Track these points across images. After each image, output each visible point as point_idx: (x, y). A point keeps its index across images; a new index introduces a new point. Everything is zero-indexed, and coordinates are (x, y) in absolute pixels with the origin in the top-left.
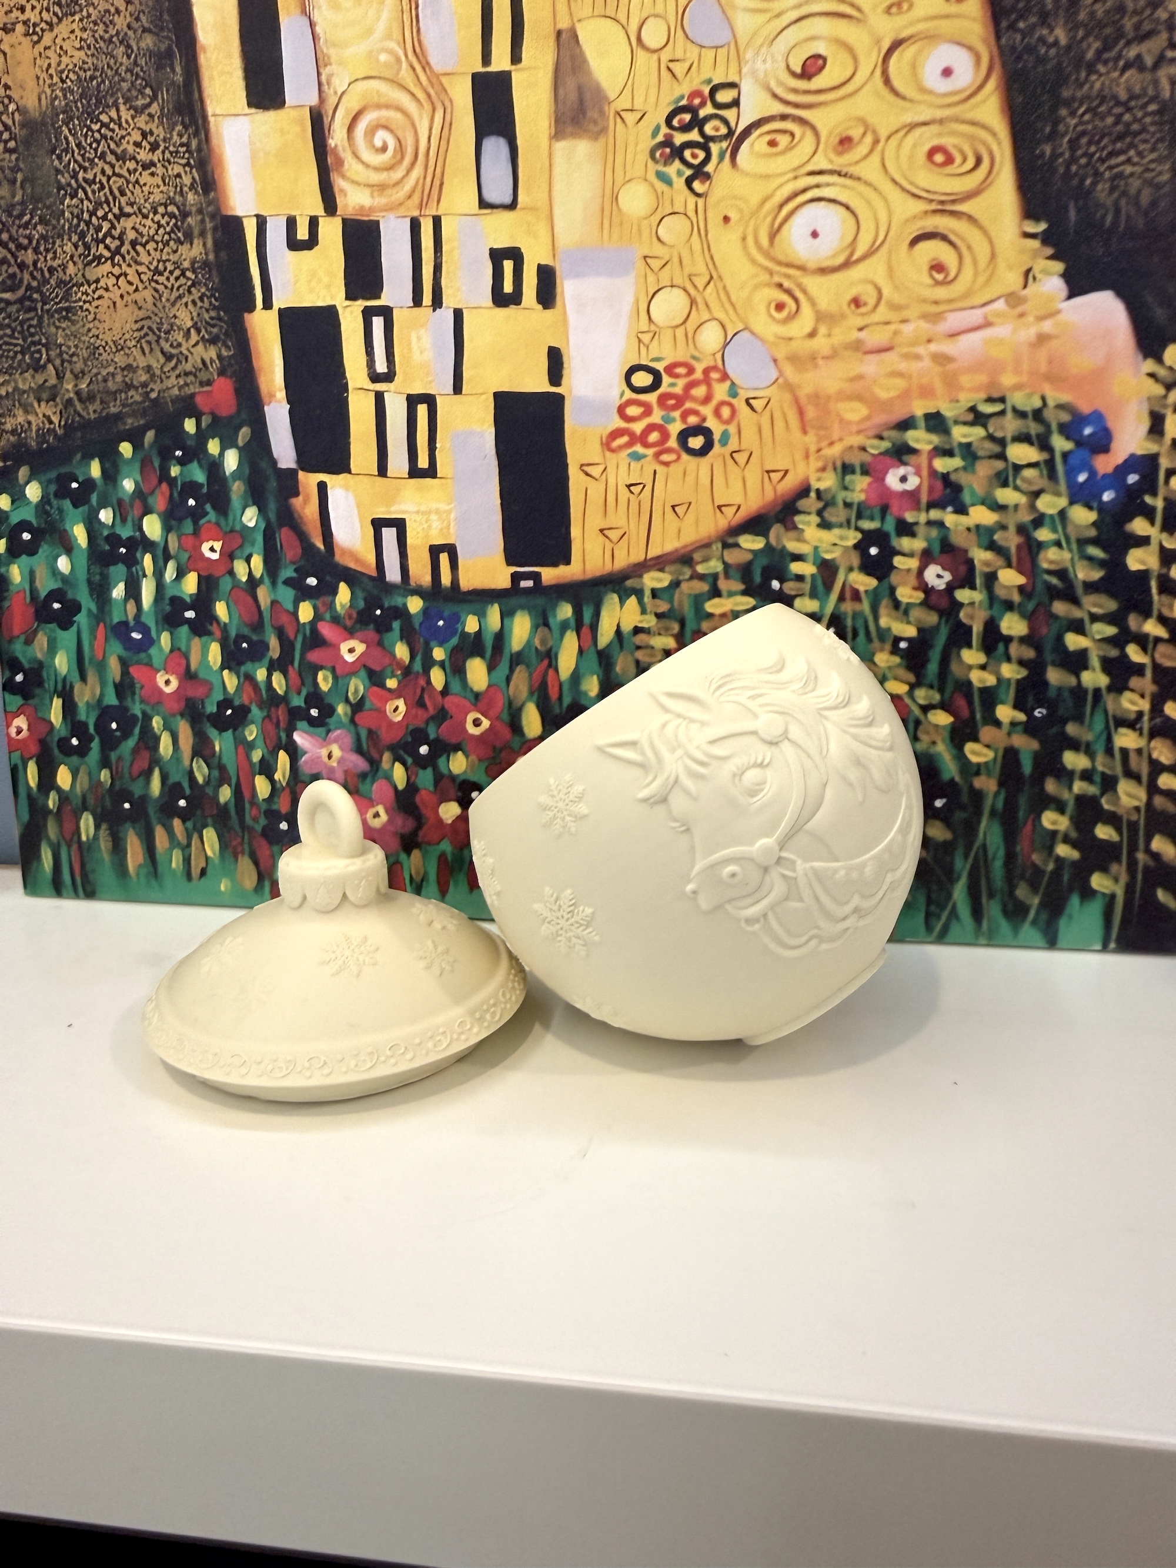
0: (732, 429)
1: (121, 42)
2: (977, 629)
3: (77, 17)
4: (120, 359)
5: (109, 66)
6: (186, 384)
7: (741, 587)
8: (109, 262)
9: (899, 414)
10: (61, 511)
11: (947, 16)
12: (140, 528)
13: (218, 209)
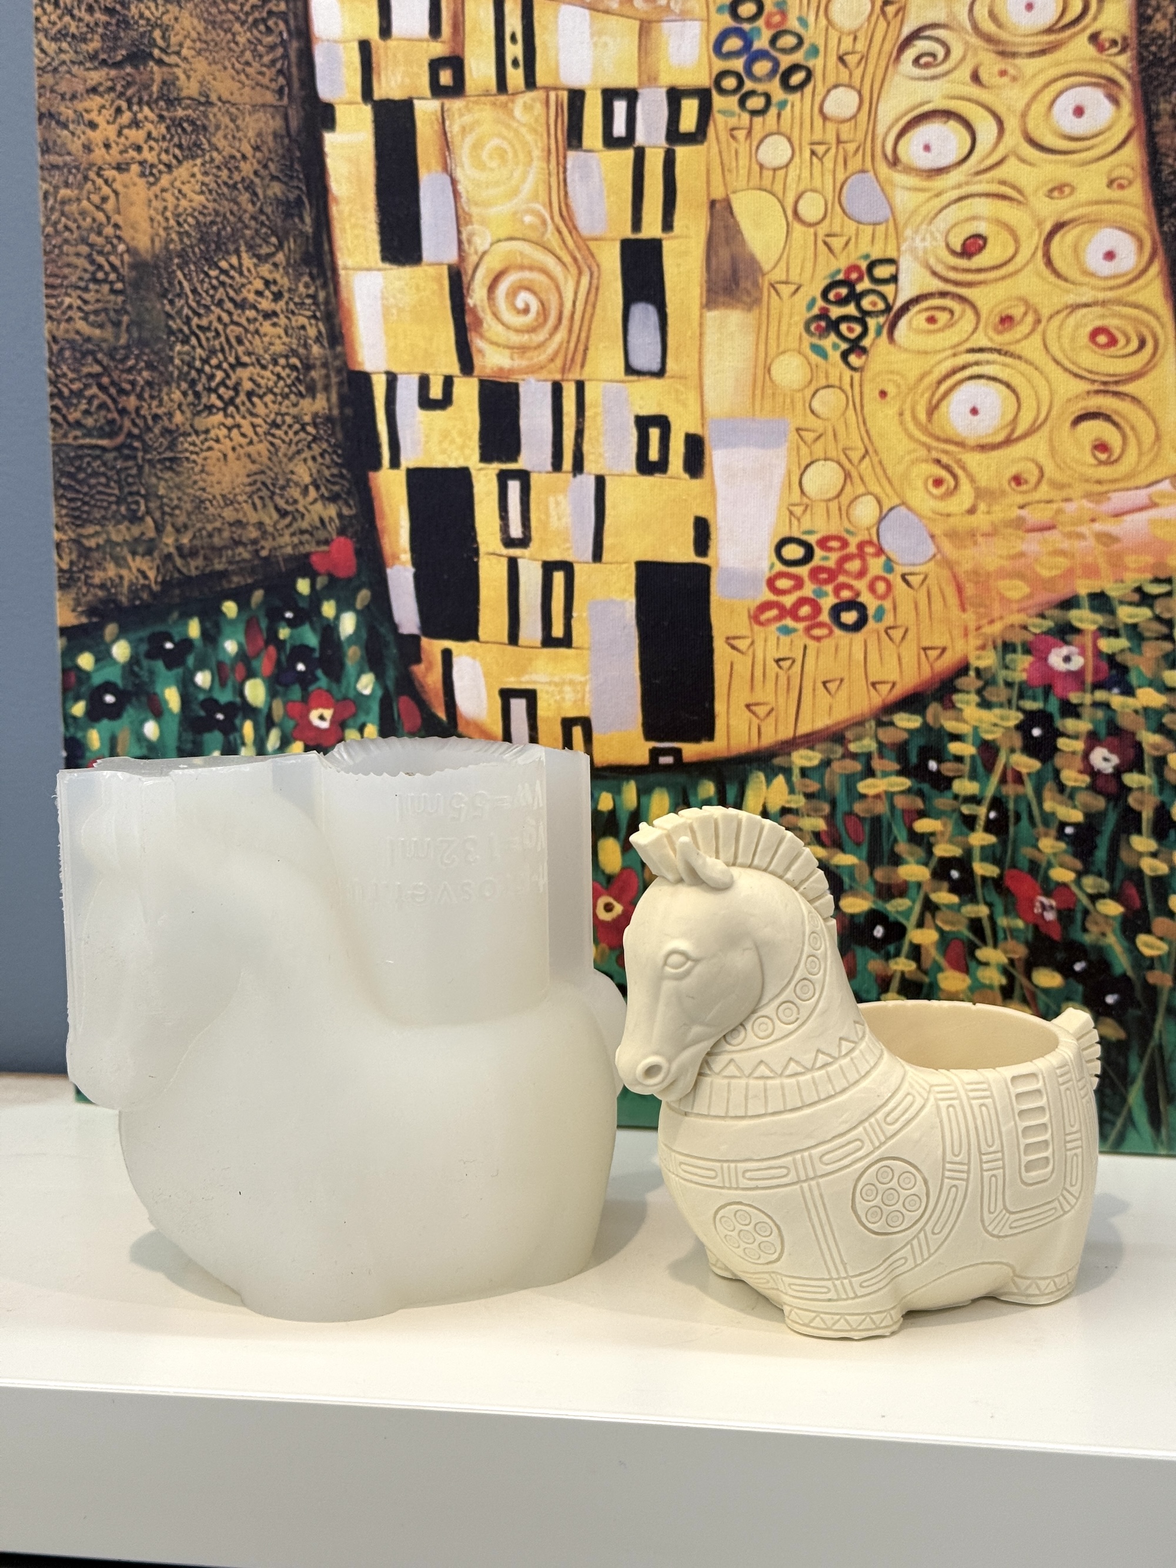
0: (887, 604)
1: (246, 189)
2: (1147, 815)
3: (199, 161)
4: (229, 514)
5: (232, 213)
6: (301, 543)
7: (896, 767)
8: (221, 414)
9: (1063, 592)
10: (152, 673)
11: (1109, 202)
12: (241, 694)
13: (345, 363)
